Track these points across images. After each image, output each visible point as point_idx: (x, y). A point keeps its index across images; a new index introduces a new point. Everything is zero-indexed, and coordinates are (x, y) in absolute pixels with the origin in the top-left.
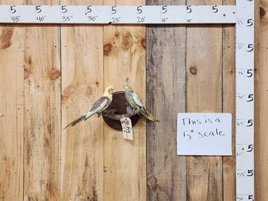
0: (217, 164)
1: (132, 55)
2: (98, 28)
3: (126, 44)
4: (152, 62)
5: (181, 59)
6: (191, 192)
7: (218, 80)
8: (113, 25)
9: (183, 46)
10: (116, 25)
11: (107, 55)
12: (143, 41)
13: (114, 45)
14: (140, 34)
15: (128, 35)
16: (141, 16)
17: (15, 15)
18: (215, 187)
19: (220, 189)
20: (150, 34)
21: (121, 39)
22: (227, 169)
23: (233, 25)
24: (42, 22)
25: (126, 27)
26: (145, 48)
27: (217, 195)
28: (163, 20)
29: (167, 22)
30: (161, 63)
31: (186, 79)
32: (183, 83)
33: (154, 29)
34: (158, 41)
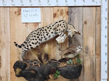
0: (94, 56)
1: (63, 17)
2: (51, 8)
3: (62, 13)
4: (71, 20)
5: (81, 19)
6: (85, 65)
7: (94, 26)
8: (57, 7)
9: (82, 14)
10: (58, 7)
11: (55, 18)
12: (67, 13)
13: (57, 14)
14: (66, 10)
15: (62, 10)
16: (67, 3)
17: (22, 4)
18: (93, 64)
19: (95, 64)
20: (70, 10)
21: (59, 12)
22: (97, 57)
23: (100, 6)
24: (32, 6)
25: (61, 7)
26: (68, 15)
27: (94, 66)
28: (75, 5)
29: (76, 5)
30: (74, 20)
31: (83, 26)
32: (82, 27)
33: (71, 8)
34: (73, 12)
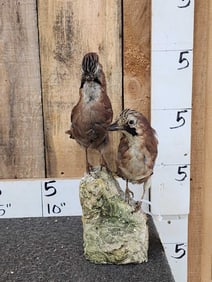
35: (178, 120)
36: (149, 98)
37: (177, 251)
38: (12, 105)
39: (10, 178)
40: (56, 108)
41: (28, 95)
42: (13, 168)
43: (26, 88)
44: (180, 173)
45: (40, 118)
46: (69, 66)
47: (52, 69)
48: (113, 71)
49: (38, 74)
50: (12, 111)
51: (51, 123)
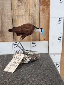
35: (59, 21)
36: (49, 14)
37: (57, 65)
38: (2, 16)
39: (2, 41)
40: (17, 17)
41: (7, 13)
42: (3, 38)
43: (7, 10)
44: (59, 40)
45: (11, 21)
46: (21, 2)
47: (15, 3)
48: (36, 4)
49: (11, 5)
50: (2, 18)
51: (15, 23)
